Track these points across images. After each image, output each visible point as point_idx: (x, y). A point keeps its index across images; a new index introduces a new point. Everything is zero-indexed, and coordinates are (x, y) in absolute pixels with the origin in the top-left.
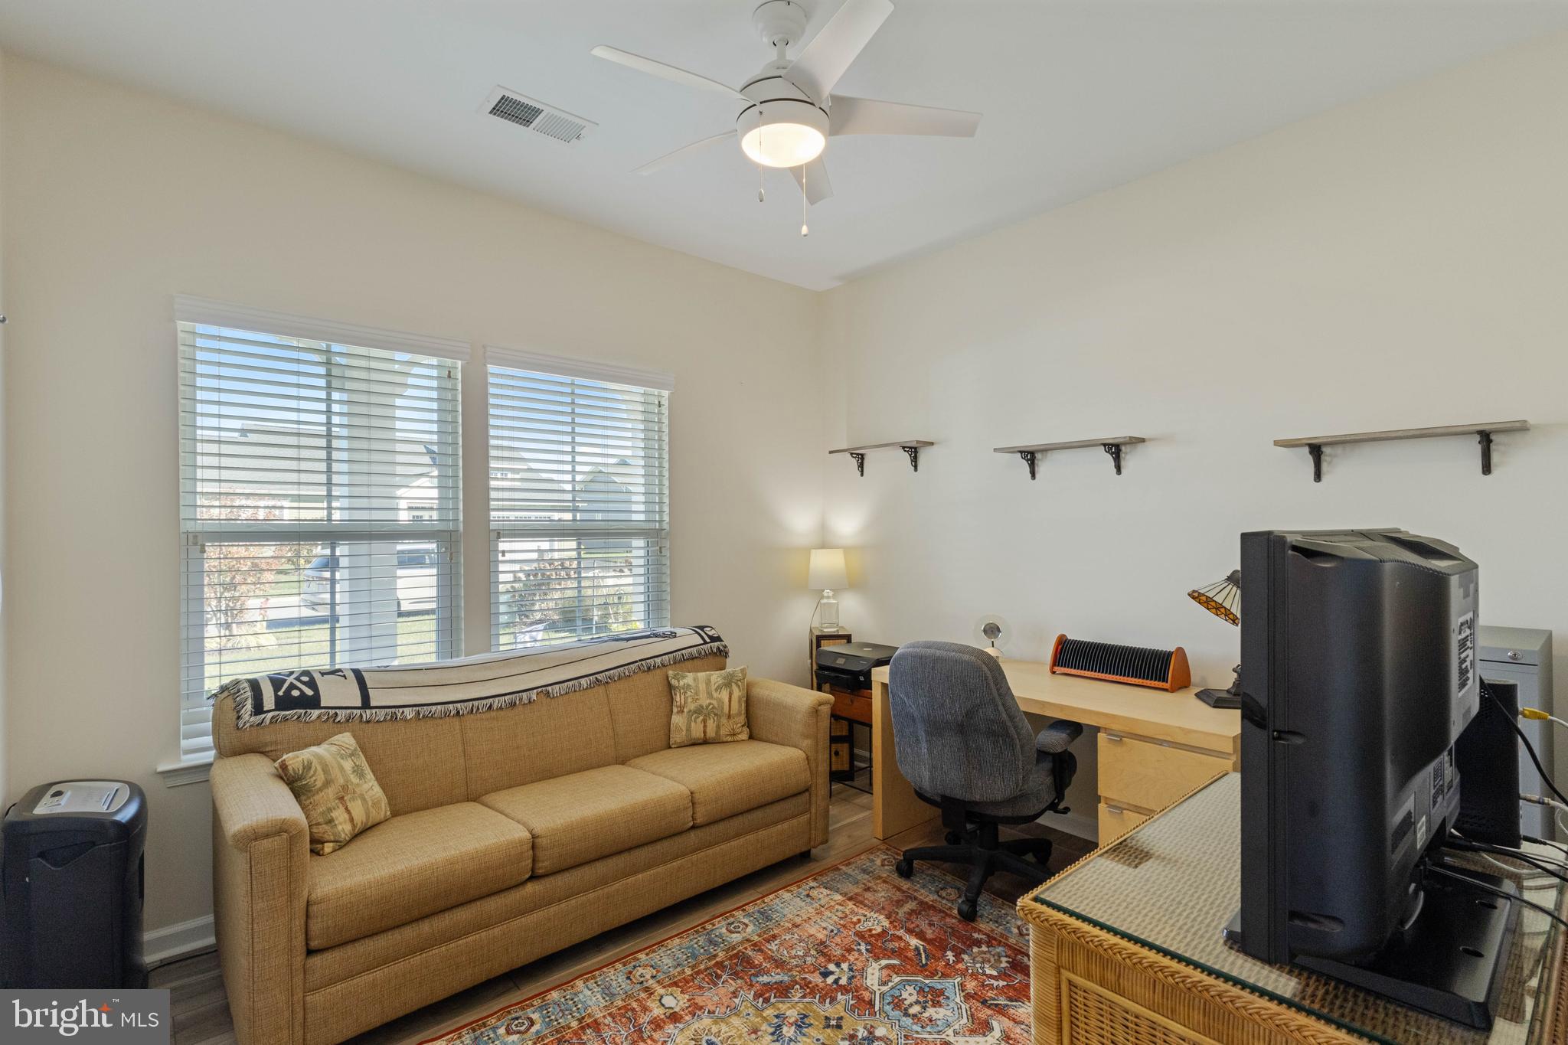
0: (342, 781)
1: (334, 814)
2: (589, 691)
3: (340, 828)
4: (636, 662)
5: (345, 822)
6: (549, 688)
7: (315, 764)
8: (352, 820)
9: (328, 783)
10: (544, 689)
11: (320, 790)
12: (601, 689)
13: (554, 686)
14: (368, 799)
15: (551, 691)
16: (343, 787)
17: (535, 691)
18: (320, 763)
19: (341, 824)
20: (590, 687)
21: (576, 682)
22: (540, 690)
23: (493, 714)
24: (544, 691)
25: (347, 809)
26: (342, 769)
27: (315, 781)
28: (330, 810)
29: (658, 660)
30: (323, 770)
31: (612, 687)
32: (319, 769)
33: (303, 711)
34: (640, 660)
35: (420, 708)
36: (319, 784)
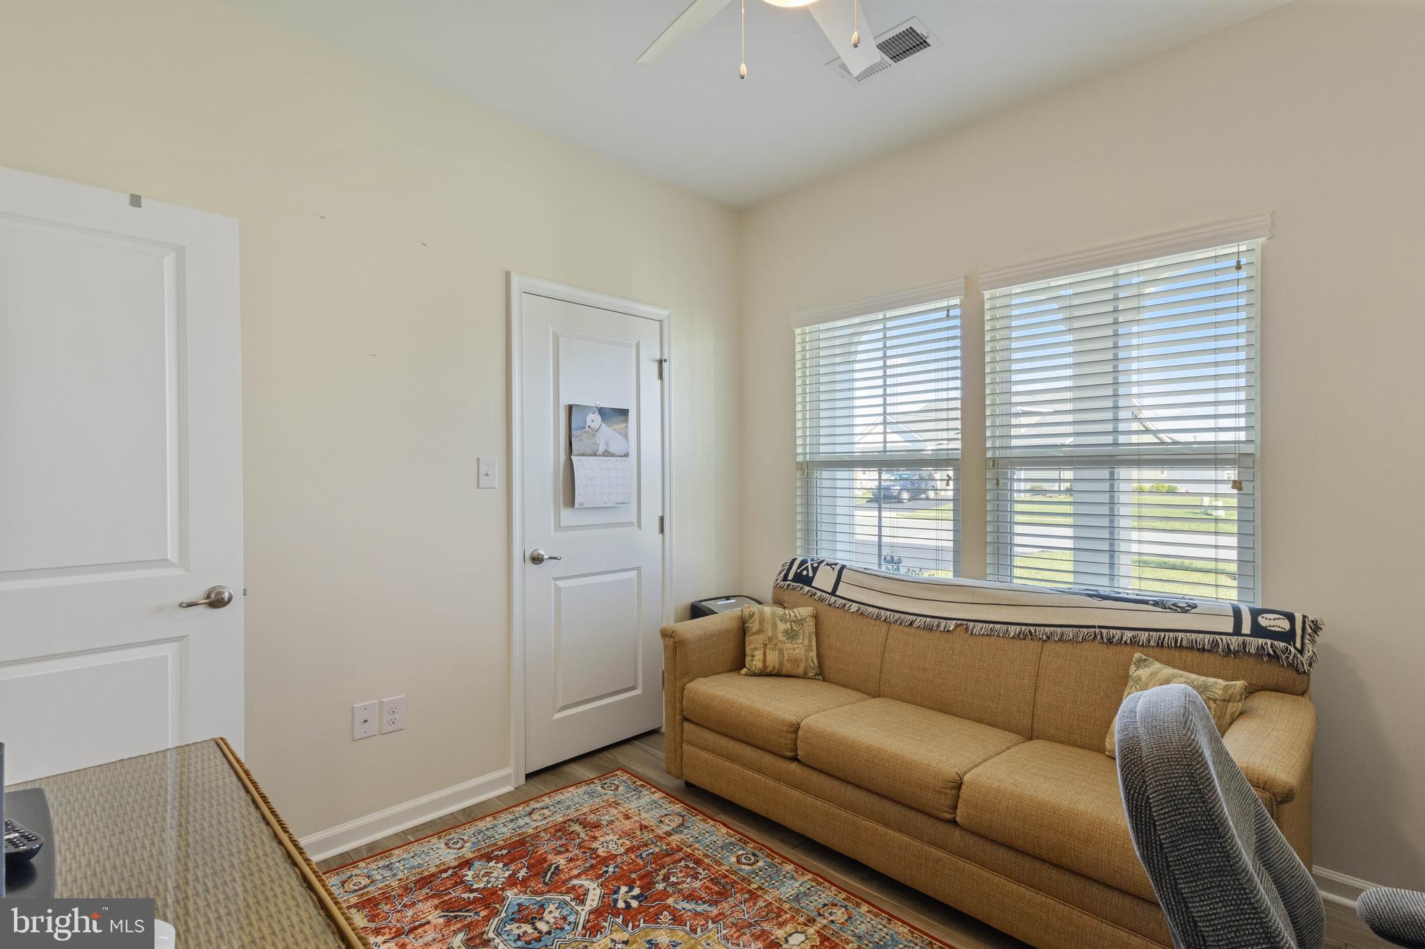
0: (770, 634)
1: (757, 653)
2: (1017, 642)
3: (755, 662)
4: (1093, 627)
5: (759, 660)
6: (971, 624)
7: (756, 616)
8: (764, 661)
9: (760, 631)
10: (965, 622)
11: (754, 634)
12: (1034, 646)
13: (977, 624)
14: (786, 654)
15: (970, 628)
16: (769, 638)
17: (955, 622)
18: (760, 617)
19: (756, 660)
20: (1017, 637)
21: (1004, 627)
22: (959, 622)
23: (913, 630)
24: (963, 624)
25: (765, 653)
26: (775, 626)
27: (753, 627)
28: (755, 649)
29: (1128, 634)
30: (760, 622)
31: (1048, 647)
32: (757, 620)
33: (802, 585)
34: (1099, 627)
35: (861, 606)
36: (754, 629)
